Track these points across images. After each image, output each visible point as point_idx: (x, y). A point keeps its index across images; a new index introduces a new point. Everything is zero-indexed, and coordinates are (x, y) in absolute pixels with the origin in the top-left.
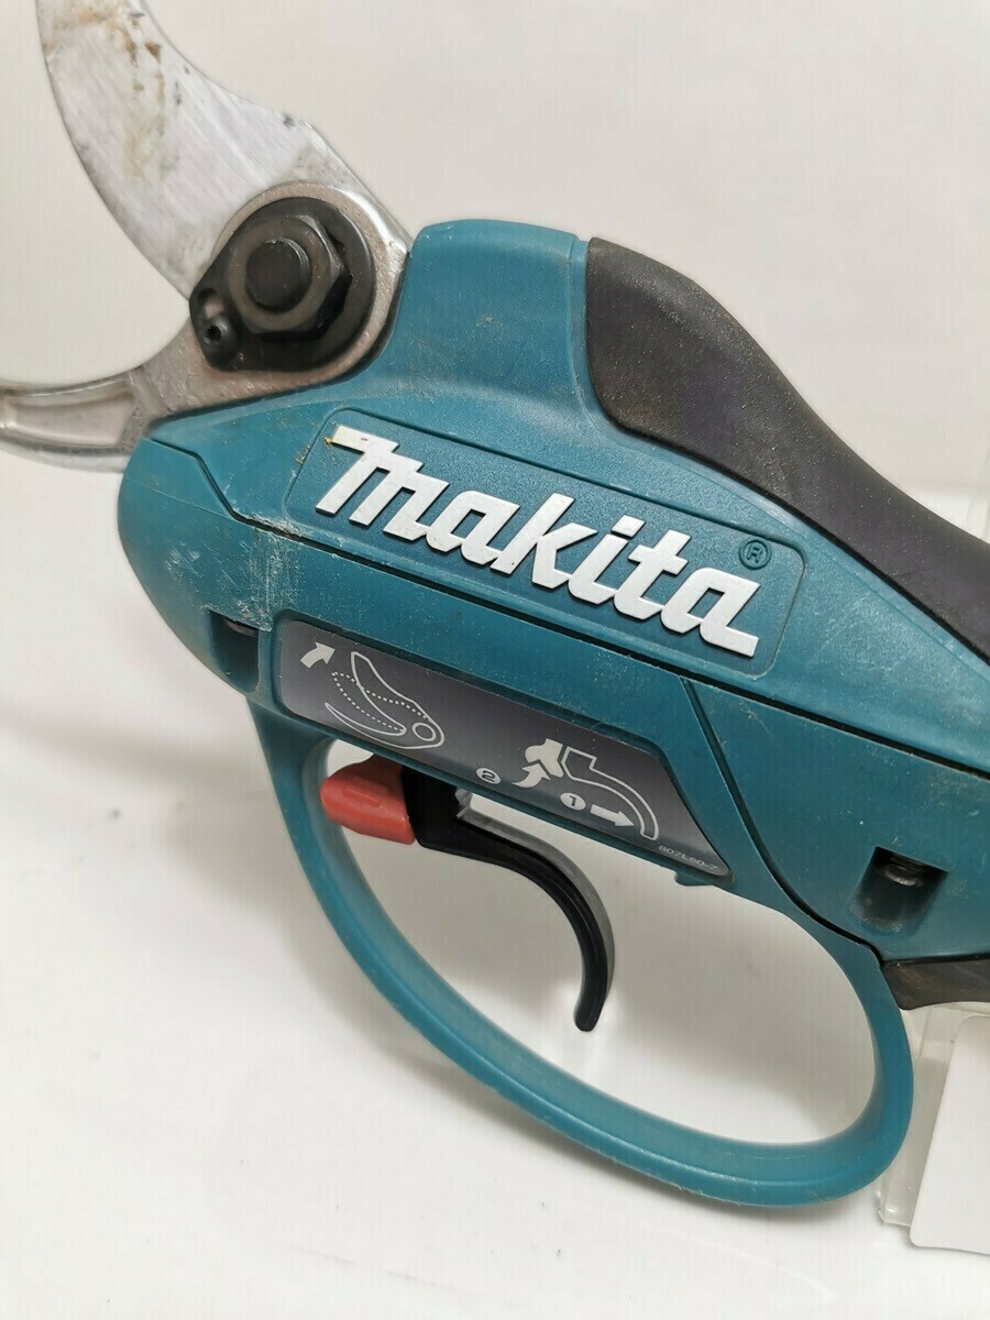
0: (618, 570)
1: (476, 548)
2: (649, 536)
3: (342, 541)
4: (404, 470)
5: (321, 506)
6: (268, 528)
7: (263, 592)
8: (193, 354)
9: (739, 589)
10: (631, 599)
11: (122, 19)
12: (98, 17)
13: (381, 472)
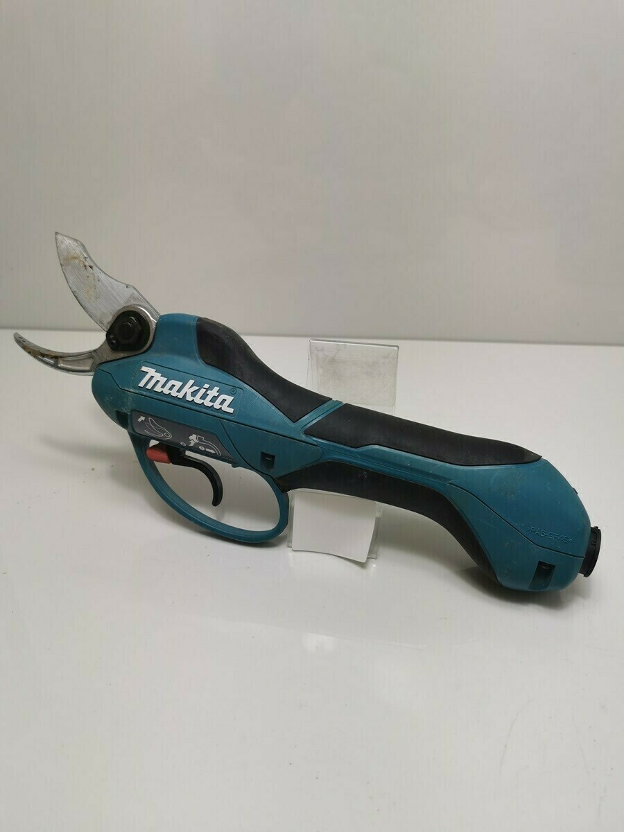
0: (204, 397)
1: (174, 393)
2: (210, 388)
3: (144, 393)
4: (158, 376)
5: (139, 385)
6: (129, 391)
7: (128, 406)
8: (107, 347)
9: (229, 399)
10: (207, 403)
11: (82, 259)
12: (75, 258)
13: (152, 377)
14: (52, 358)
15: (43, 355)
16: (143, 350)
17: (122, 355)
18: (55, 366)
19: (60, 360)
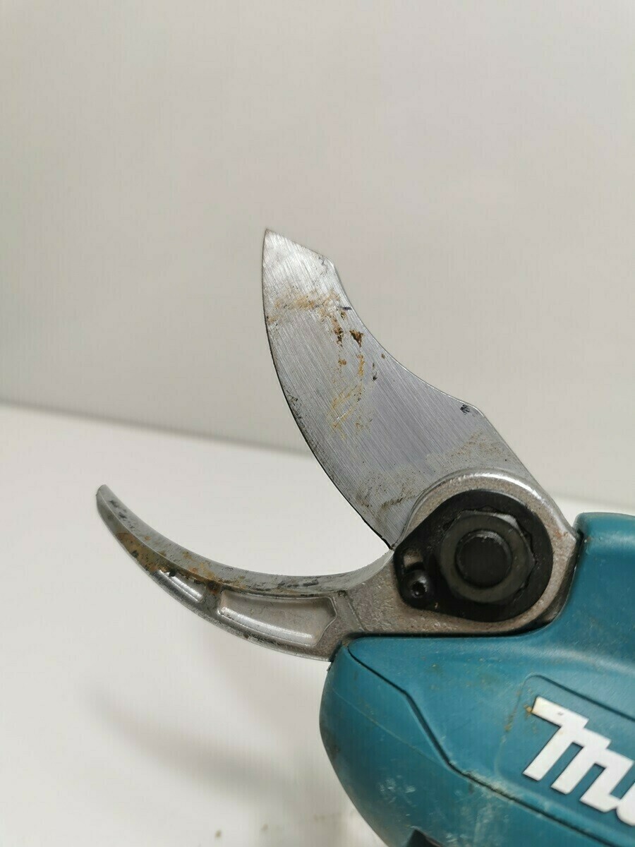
3: (547, 805)
4: (596, 748)
5: (529, 772)
6: (482, 784)
7: (472, 833)
11: (332, 309)
12: (313, 305)
13: (576, 748)
14: (198, 583)
15: (174, 571)
16: (524, 620)
17: (438, 624)
18: (206, 609)
19: (224, 598)
